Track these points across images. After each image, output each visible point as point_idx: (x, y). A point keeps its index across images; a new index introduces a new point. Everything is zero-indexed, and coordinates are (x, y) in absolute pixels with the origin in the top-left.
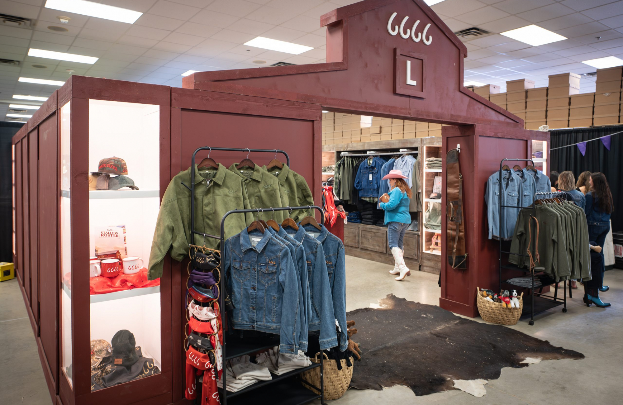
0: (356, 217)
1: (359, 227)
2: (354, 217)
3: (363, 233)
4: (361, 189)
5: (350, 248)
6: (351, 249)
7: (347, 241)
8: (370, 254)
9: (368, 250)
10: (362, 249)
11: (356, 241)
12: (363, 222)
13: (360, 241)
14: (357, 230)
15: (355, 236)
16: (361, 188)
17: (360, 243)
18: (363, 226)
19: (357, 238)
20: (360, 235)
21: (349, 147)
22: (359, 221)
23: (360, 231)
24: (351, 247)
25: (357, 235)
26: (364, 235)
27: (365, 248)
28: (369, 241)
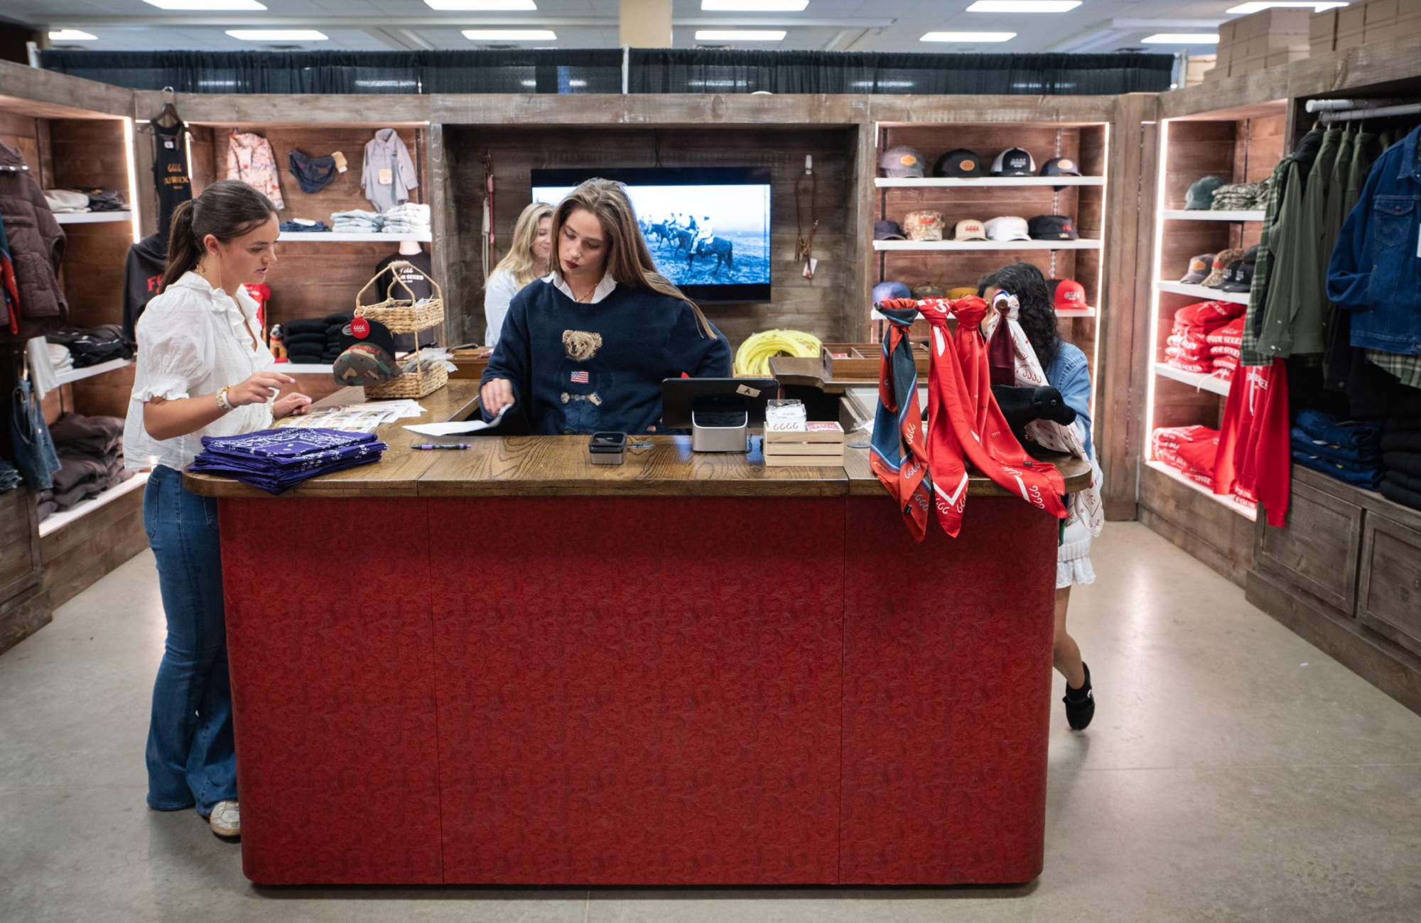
0: (1354, 454)
1: (1364, 511)
2: (1345, 452)
3: (1378, 548)
4: (1361, 309)
5: (1314, 604)
6: (1319, 609)
7: (1303, 564)
8: (1404, 670)
9: (1397, 645)
10: (1368, 630)
11: (1344, 579)
12: (1384, 484)
13: (1364, 586)
14: (1354, 525)
15: (1343, 553)
16: (1356, 301)
17: (1363, 597)
18: (1387, 508)
19: (1350, 566)
20: (1366, 556)
21: (1356, 68)
22: (1370, 475)
23: (1368, 534)
24: (1322, 602)
25: (1352, 547)
26: (1383, 556)
27: (1385, 632)
28: (1405, 600)
